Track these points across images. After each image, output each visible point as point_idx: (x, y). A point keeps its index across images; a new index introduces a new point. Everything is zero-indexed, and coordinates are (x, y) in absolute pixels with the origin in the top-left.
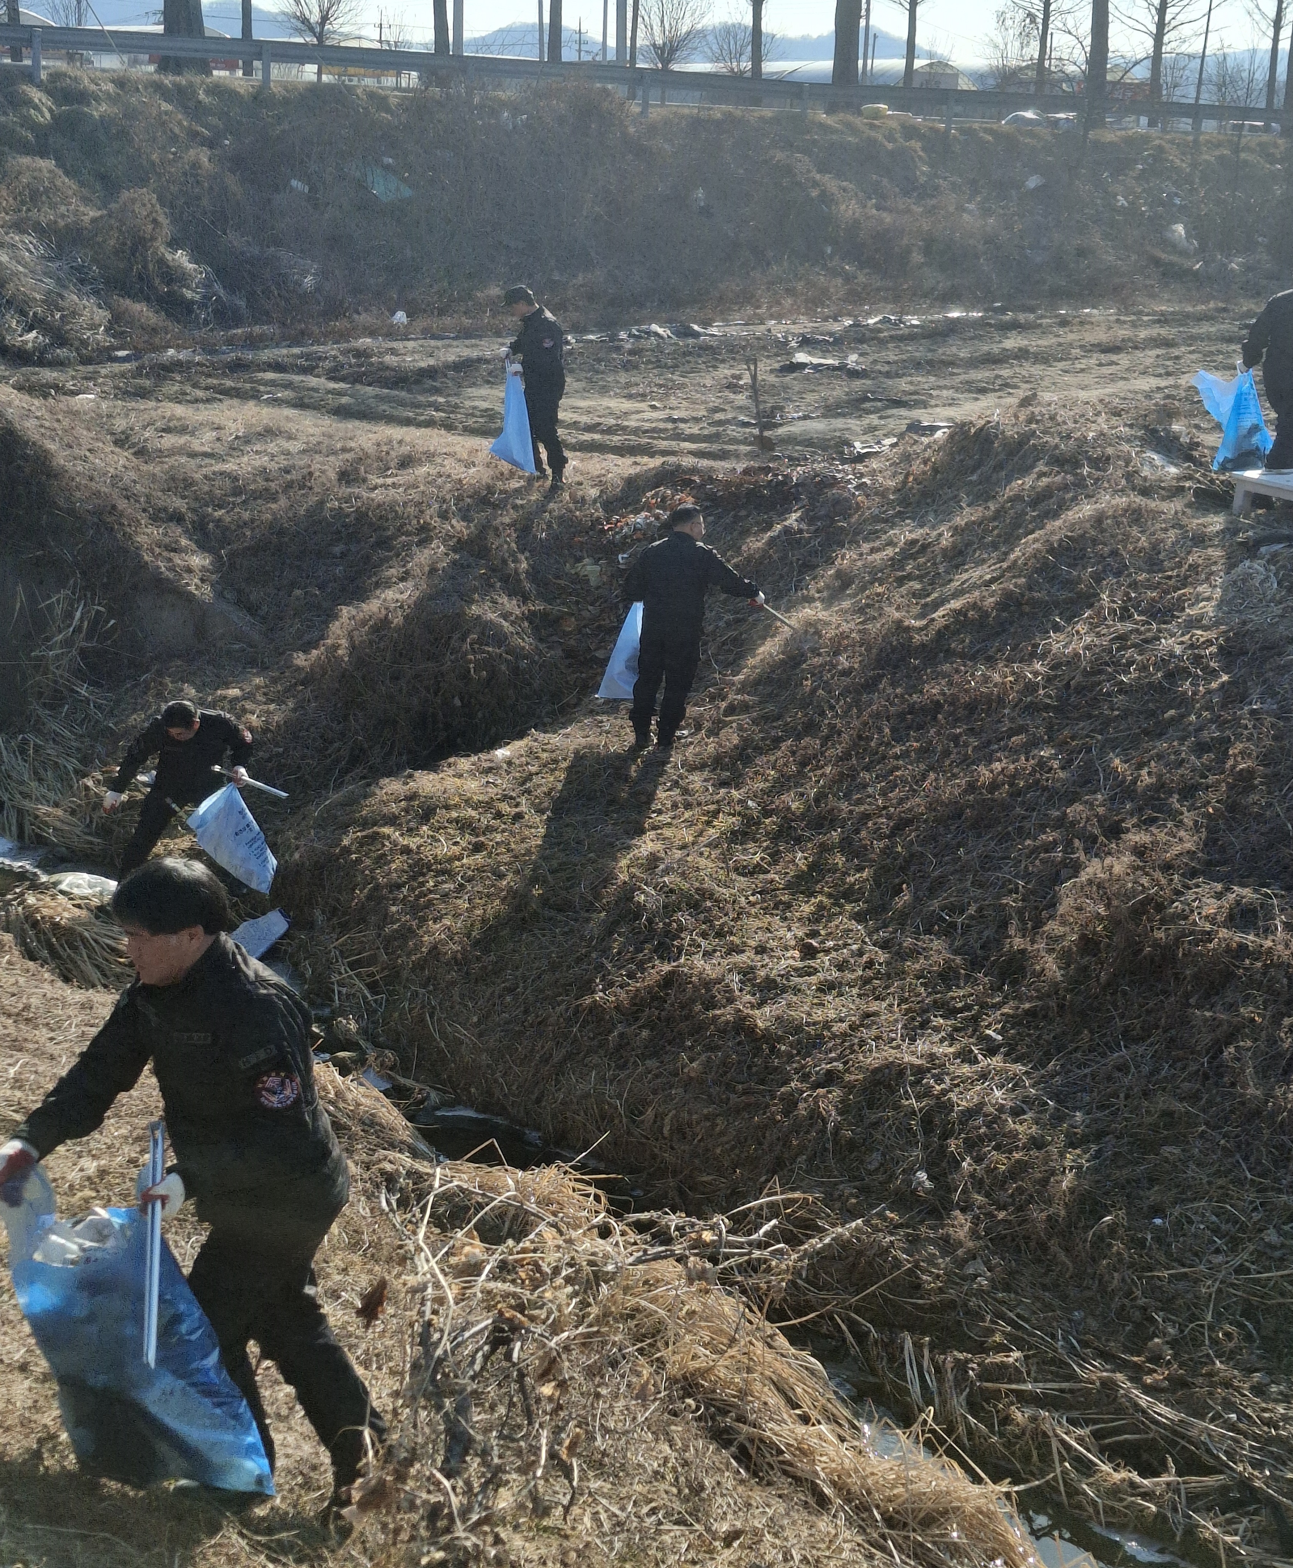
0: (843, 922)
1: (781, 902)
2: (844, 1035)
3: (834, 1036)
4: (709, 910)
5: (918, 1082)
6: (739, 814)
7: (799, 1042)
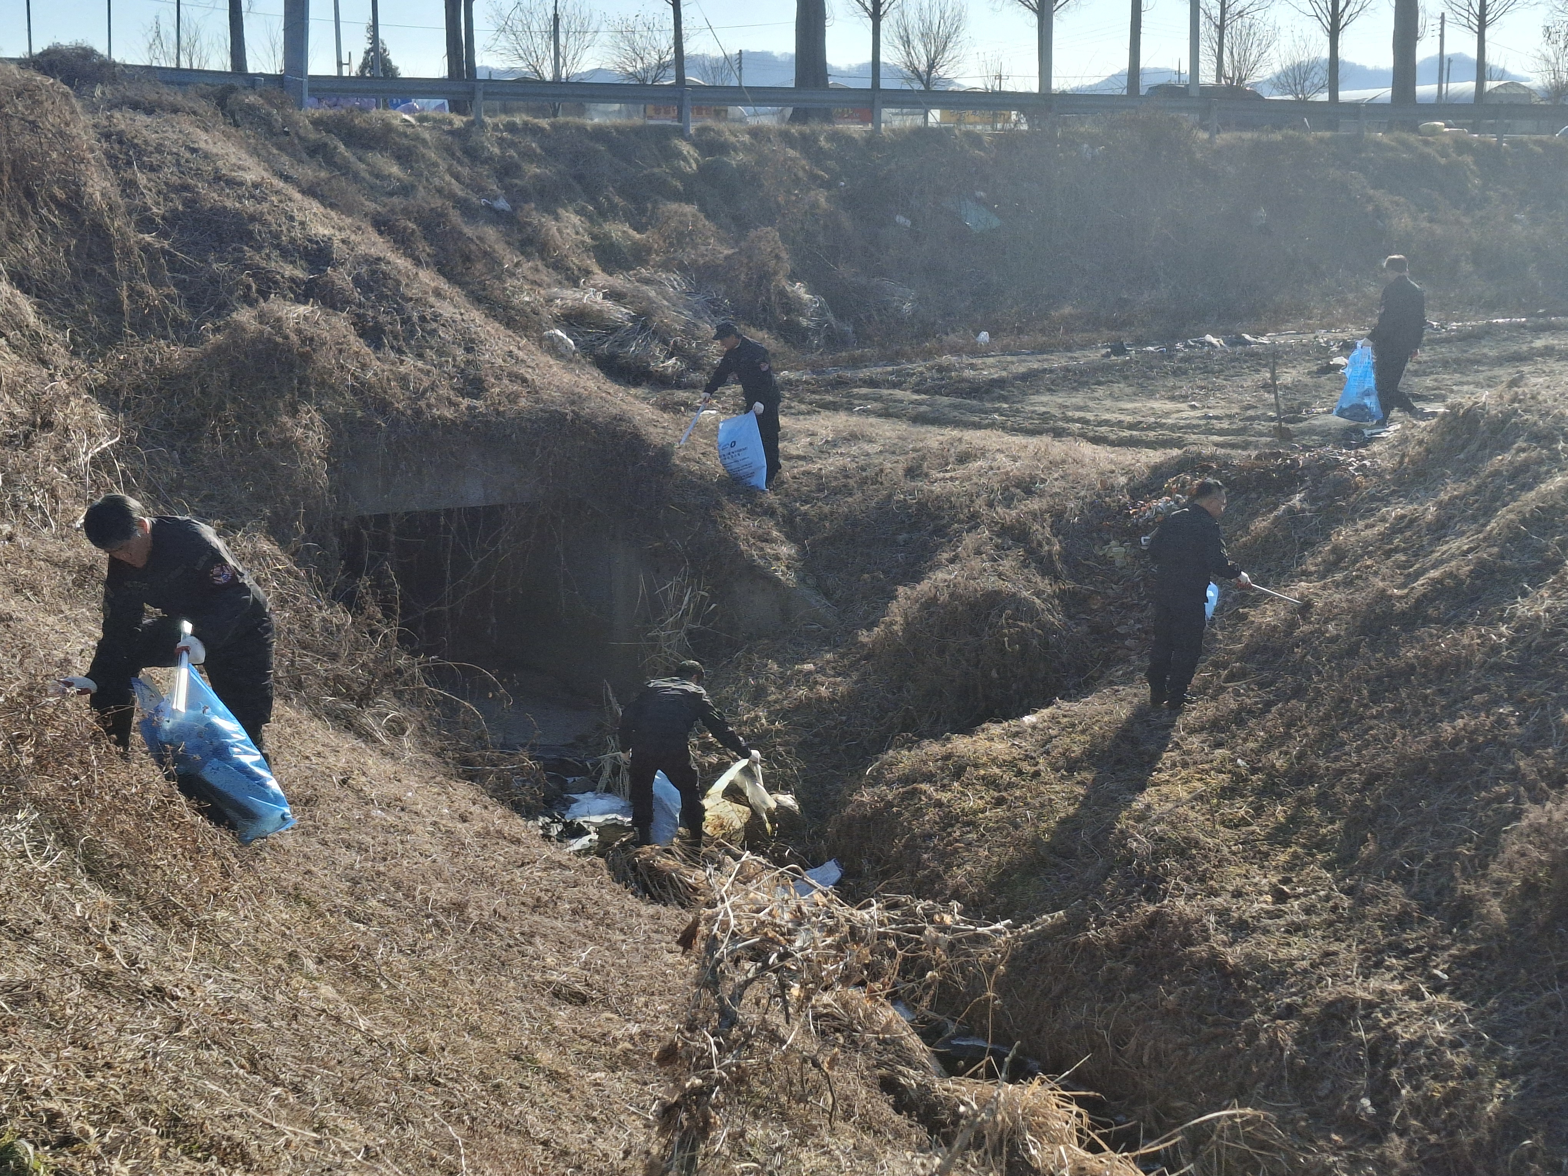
0: (1314, 870)
1: (1260, 852)
2: (1305, 971)
3: (1296, 973)
4: (1193, 857)
5: (1367, 1016)
6: (1230, 772)
7: (1265, 978)
